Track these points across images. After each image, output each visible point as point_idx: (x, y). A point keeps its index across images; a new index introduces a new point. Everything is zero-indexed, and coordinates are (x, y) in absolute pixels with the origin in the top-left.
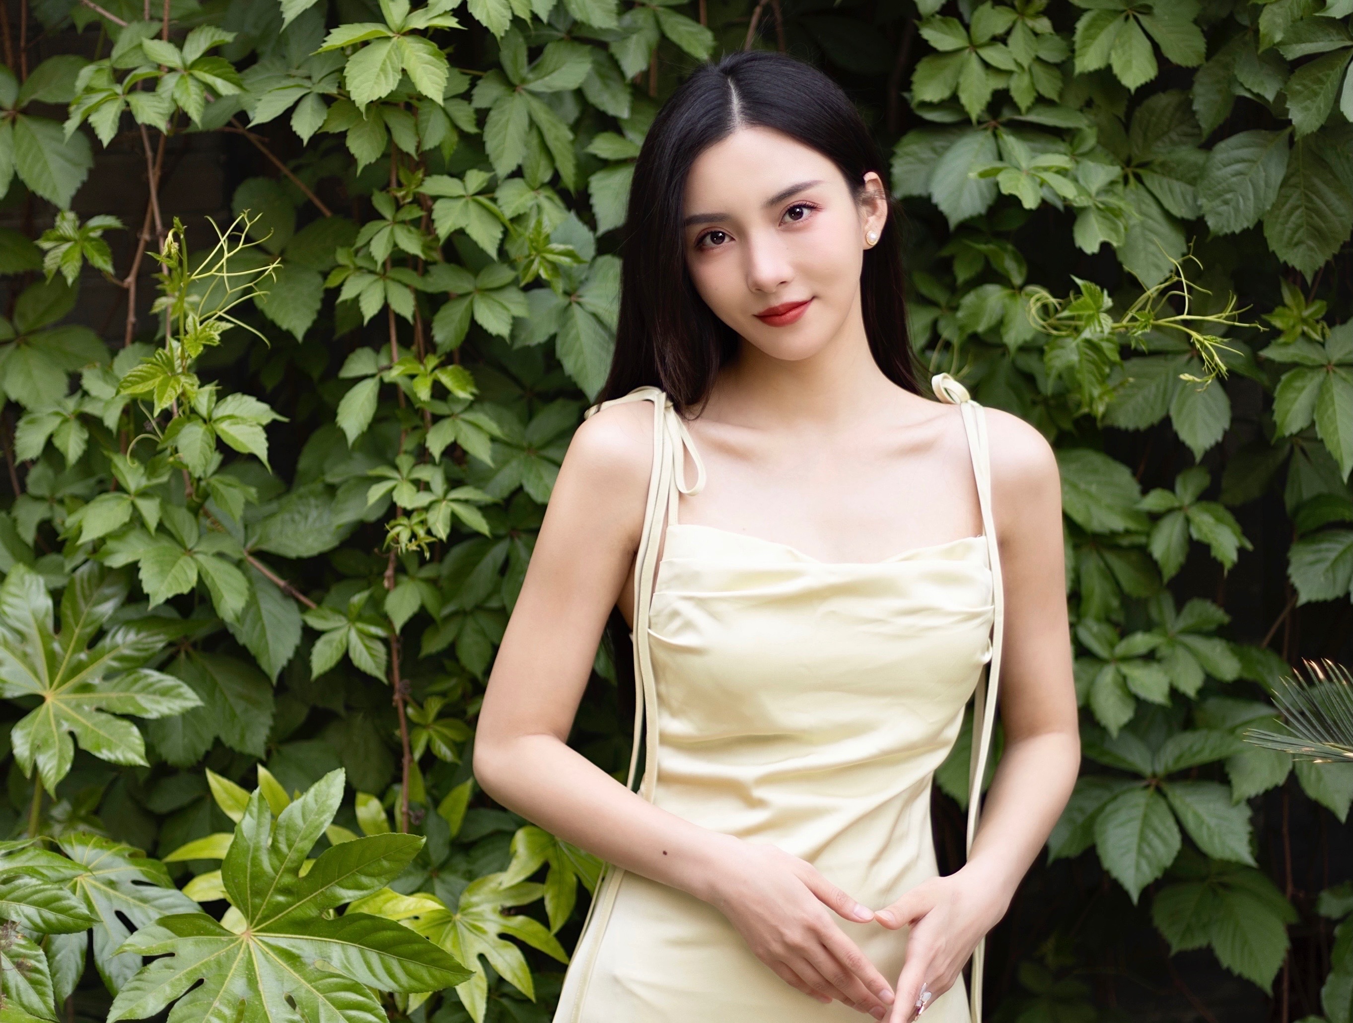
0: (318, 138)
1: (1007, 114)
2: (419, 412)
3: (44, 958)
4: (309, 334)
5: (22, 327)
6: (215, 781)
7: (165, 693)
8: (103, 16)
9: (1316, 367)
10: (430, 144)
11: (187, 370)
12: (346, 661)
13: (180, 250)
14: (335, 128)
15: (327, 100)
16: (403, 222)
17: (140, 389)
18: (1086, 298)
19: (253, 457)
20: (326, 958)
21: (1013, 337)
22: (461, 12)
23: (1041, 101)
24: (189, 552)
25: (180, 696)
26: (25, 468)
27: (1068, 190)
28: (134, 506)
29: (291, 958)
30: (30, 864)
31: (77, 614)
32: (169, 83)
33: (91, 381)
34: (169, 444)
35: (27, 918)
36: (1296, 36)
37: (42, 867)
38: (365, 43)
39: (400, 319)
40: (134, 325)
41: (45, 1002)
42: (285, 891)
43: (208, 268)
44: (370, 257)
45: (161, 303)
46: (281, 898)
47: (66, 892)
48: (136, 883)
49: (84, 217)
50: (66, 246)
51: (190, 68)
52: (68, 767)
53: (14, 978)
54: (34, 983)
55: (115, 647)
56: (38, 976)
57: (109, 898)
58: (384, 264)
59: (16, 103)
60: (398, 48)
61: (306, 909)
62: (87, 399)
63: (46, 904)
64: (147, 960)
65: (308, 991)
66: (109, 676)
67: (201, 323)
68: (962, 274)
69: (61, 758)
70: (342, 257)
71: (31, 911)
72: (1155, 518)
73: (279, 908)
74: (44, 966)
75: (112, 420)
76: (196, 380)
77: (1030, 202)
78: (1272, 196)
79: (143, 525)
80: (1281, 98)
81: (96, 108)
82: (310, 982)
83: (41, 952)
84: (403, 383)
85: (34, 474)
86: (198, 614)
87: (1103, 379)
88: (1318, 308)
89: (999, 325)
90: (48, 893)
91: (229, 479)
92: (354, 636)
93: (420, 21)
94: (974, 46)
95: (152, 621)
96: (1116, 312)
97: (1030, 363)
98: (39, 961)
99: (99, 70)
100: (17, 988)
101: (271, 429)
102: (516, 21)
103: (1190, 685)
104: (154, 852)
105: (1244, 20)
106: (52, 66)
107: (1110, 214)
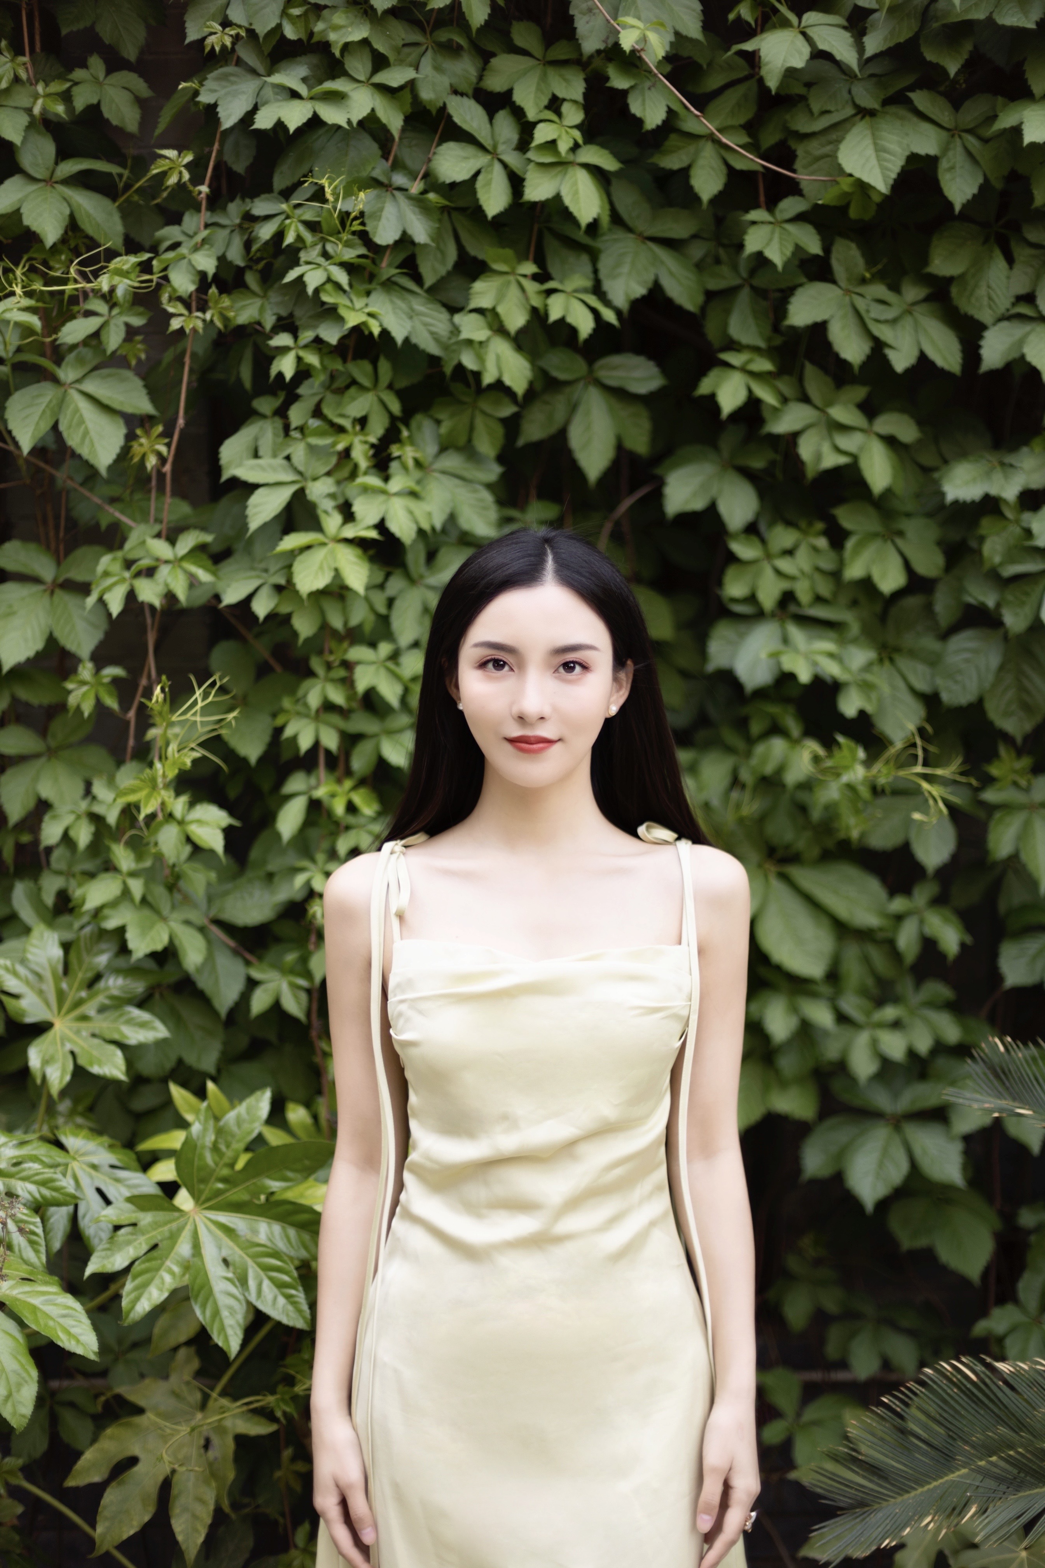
0: (272, 616)
1: (793, 608)
2: (337, 823)
3: (40, 1225)
4: (261, 760)
5: (53, 743)
6: (177, 1092)
7: (143, 1025)
8: (119, 520)
9: (1021, 807)
10: (354, 621)
11: (166, 786)
12: (276, 1007)
13: (165, 699)
14: (284, 609)
15: (279, 589)
16: (333, 681)
17: (132, 798)
18: (846, 752)
19: (212, 852)
20: (255, 1232)
21: (792, 777)
22: (381, 526)
23: (819, 599)
24: (164, 919)
25: (154, 1029)
26: (49, 850)
27: (832, 669)
28: (125, 883)
29: (229, 1231)
30: (34, 1152)
31: (80, 962)
32: (164, 572)
33: (100, 789)
34: (152, 840)
35: (30, 1193)
36: (1010, 557)
37: (43, 1155)
38: (308, 547)
39: (328, 752)
40: (133, 748)
41: (39, 1258)
42: (224, 1180)
43: (185, 713)
44: (306, 705)
45: (152, 733)
46: (220, 1186)
47: (59, 1176)
48: (113, 1167)
49: (98, 668)
50: (85, 689)
51: (178, 561)
52: (68, 1078)
53: (18, 1239)
54: (32, 1243)
55: (107, 988)
56: (34, 1238)
57: (91, 1177)
58: (318, 711)
59: (54, 581)
60: (332, 552)
61: (239, 1194)
62: (95, 803)
63: (44, 1183)
64: (117, 1228)
65: (241, 1257)
66: (102, 1009)
67: (179, 751)
68: (756, 728)
69: (64, 1071)
70: (287, 703)
71: (32, 1188)
72: (899, 918)
73: (219, 1192)
74: (39, 1231)
75: (112, 818)
76: (172, 793)
77: (804, 676)
78: (991, 678)
79: (132, 900)
80: (998, 605)
81: (109, 589)
82: (242, 1249)
83: (38, 1220)
84: (326, 800)
85: (56, 855)
86: (169, 967)
87: (857, 812)
88: (1025, 762)
89: (780, 770)
90: (46, 1176)
91: (197, 865)
92: (285, 987)
93: (350, 532)
94: (769, 556)
95: (134, 971)
96: (868, 763)
97: (802, 796)
98: (37, 1227)
99: (114, 559)
100: (19, 1245)
101: (228, 832)
102: (421, 532)
103: (923, 1045)
104: (129, 1144)
105: (973, 544)
106: (83, 552)
107: (866, 687)
